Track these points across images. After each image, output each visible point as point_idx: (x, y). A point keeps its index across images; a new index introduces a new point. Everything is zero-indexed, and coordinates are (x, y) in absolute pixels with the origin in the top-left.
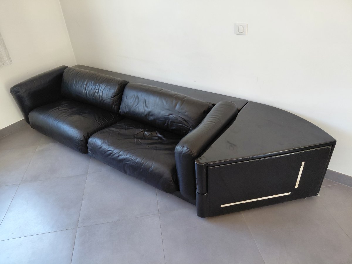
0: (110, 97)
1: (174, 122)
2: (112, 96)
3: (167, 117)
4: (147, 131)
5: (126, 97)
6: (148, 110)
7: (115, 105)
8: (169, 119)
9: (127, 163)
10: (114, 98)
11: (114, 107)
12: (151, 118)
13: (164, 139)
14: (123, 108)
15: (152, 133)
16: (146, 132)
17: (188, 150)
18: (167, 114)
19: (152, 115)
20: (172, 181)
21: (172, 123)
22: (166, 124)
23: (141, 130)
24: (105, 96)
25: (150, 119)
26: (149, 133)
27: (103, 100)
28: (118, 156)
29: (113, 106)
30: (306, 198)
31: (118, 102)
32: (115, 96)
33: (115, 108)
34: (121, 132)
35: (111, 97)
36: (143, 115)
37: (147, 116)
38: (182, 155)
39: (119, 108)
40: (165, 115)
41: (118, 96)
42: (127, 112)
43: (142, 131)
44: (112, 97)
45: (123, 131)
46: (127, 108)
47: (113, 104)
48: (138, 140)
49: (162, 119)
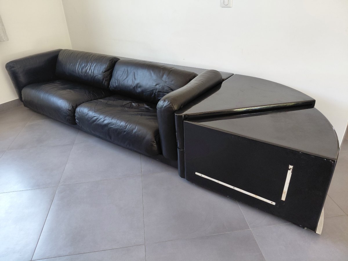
0: (101, 73)
1: (161, 92)
2: (103, 71)
3: (154, 87)
5: (116, 72)
6: (136, 82)
7: (105, 81)
8: (156, 89)
9: (111, 127)
10: (105, 73)
11: (105, 82)
12: (139, 90)
13: (150, 109)
14: (114, 83)
15: (140, 104)
16: (133, 104)
17: (169, 103)
19: (140, 87)
21: (159, 93)
22: (153, 95)
23: (129, 102)
24: (96, 72)
25: (138, 91)
26: (137, 104)
27: (94, 76)
28: (104, 121)
29: (104, 82)
31: (108, 78)
32: (105, 72)
33: (106, 84)
34: (108, 103)
35: (102, 73)
36: (131, 88)
37: (135, 87)
39: (109, 84)
40: (153, 85)
41: (109, 71)
42: (117, 86)
43: (130, 103)
44: (103, 72)
45: (111, 102)
46: (116, 82)
47: (103, 80)
48: (125, 108)
49: (150, 90)
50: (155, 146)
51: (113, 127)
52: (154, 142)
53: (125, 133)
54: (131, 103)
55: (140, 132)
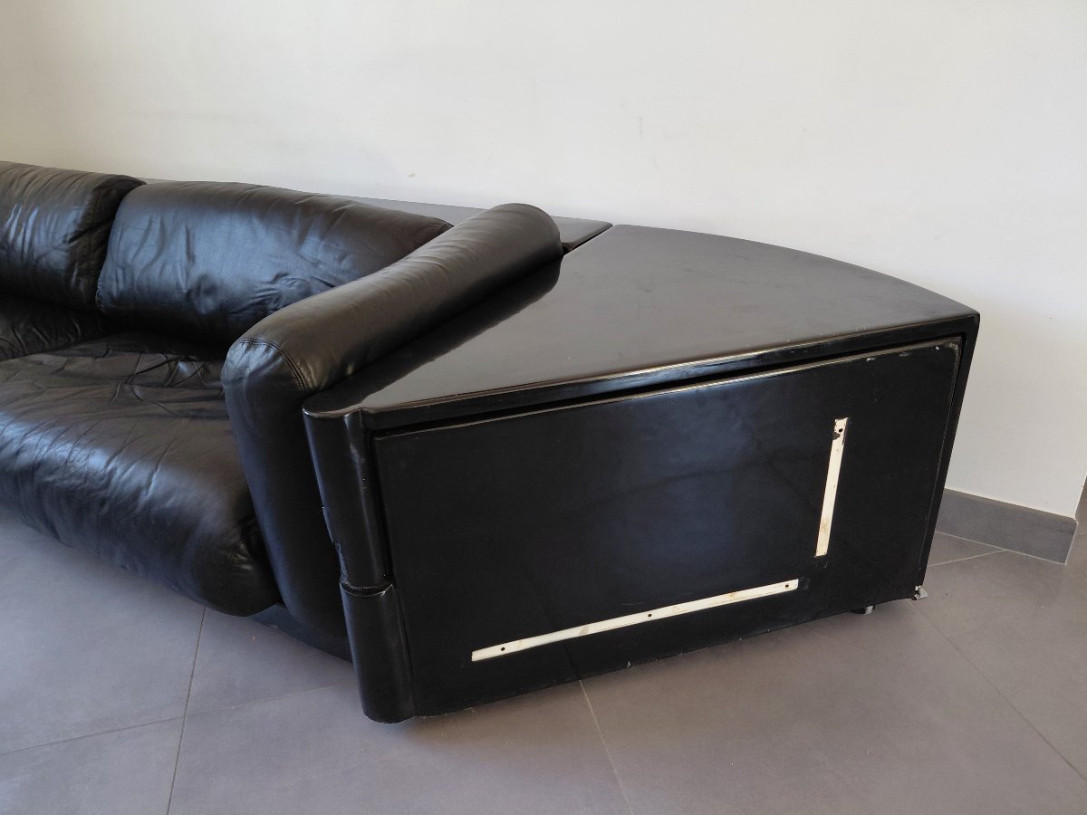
0: (61, 241)
2: (66, 236)
3: (269, 286)
4: (187, 360)
5: (119, 234)
6: (199, 270)
7: (78, 275)
8: (277, 298)
9: (48, 483)
10: (75, 242)
11: (78, 282)
12: (208, 304)
14: (112, 281)
16: (182, 366)
17: (272, 352)
18: (269, 278)
19: (212, 290)
20: (242, 546)
23: (163, 358)
24: (41, 242)
25: (203, 311)
26: (197, 366)
27: (35, 256)
28: (18, 453)
29: (73, 280)
30: (870, 609)
31: (93, 263)
32: (77, 236)
33: (82, 287)
34: (70, 368)
35: (64, 242)
36: (177, 297)
37: (193, 295)
38: (245, 382)
39: (95, 286)
40: (263, 279)
41: (95, 234)
42: (121, 293)
43: (168, 361)
44: (69, 237)
45: (83, 364)
46: (121, 277)
47: (70, 269)
48: (132, 390)
49: (252, 301)
50: (247, 567)
51: (54, 482)
52: (235, 549)
53: (106, 508)
54: (173, 363)
55: (169, 503)
